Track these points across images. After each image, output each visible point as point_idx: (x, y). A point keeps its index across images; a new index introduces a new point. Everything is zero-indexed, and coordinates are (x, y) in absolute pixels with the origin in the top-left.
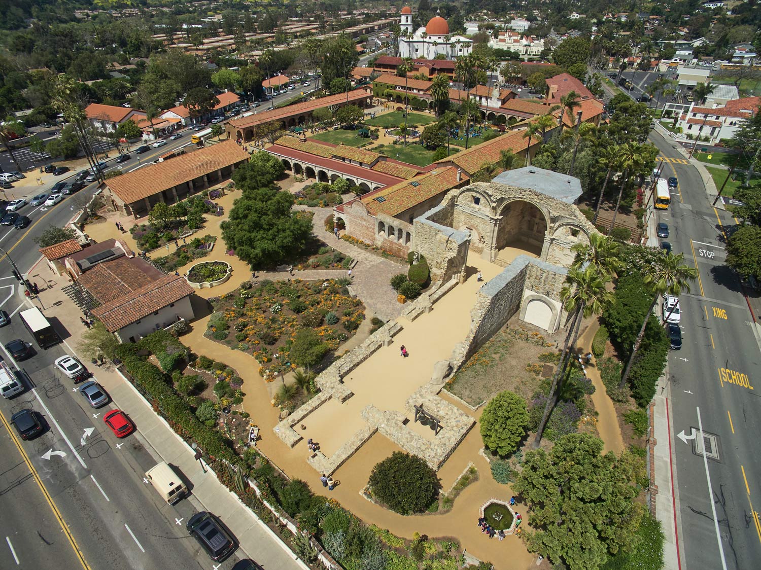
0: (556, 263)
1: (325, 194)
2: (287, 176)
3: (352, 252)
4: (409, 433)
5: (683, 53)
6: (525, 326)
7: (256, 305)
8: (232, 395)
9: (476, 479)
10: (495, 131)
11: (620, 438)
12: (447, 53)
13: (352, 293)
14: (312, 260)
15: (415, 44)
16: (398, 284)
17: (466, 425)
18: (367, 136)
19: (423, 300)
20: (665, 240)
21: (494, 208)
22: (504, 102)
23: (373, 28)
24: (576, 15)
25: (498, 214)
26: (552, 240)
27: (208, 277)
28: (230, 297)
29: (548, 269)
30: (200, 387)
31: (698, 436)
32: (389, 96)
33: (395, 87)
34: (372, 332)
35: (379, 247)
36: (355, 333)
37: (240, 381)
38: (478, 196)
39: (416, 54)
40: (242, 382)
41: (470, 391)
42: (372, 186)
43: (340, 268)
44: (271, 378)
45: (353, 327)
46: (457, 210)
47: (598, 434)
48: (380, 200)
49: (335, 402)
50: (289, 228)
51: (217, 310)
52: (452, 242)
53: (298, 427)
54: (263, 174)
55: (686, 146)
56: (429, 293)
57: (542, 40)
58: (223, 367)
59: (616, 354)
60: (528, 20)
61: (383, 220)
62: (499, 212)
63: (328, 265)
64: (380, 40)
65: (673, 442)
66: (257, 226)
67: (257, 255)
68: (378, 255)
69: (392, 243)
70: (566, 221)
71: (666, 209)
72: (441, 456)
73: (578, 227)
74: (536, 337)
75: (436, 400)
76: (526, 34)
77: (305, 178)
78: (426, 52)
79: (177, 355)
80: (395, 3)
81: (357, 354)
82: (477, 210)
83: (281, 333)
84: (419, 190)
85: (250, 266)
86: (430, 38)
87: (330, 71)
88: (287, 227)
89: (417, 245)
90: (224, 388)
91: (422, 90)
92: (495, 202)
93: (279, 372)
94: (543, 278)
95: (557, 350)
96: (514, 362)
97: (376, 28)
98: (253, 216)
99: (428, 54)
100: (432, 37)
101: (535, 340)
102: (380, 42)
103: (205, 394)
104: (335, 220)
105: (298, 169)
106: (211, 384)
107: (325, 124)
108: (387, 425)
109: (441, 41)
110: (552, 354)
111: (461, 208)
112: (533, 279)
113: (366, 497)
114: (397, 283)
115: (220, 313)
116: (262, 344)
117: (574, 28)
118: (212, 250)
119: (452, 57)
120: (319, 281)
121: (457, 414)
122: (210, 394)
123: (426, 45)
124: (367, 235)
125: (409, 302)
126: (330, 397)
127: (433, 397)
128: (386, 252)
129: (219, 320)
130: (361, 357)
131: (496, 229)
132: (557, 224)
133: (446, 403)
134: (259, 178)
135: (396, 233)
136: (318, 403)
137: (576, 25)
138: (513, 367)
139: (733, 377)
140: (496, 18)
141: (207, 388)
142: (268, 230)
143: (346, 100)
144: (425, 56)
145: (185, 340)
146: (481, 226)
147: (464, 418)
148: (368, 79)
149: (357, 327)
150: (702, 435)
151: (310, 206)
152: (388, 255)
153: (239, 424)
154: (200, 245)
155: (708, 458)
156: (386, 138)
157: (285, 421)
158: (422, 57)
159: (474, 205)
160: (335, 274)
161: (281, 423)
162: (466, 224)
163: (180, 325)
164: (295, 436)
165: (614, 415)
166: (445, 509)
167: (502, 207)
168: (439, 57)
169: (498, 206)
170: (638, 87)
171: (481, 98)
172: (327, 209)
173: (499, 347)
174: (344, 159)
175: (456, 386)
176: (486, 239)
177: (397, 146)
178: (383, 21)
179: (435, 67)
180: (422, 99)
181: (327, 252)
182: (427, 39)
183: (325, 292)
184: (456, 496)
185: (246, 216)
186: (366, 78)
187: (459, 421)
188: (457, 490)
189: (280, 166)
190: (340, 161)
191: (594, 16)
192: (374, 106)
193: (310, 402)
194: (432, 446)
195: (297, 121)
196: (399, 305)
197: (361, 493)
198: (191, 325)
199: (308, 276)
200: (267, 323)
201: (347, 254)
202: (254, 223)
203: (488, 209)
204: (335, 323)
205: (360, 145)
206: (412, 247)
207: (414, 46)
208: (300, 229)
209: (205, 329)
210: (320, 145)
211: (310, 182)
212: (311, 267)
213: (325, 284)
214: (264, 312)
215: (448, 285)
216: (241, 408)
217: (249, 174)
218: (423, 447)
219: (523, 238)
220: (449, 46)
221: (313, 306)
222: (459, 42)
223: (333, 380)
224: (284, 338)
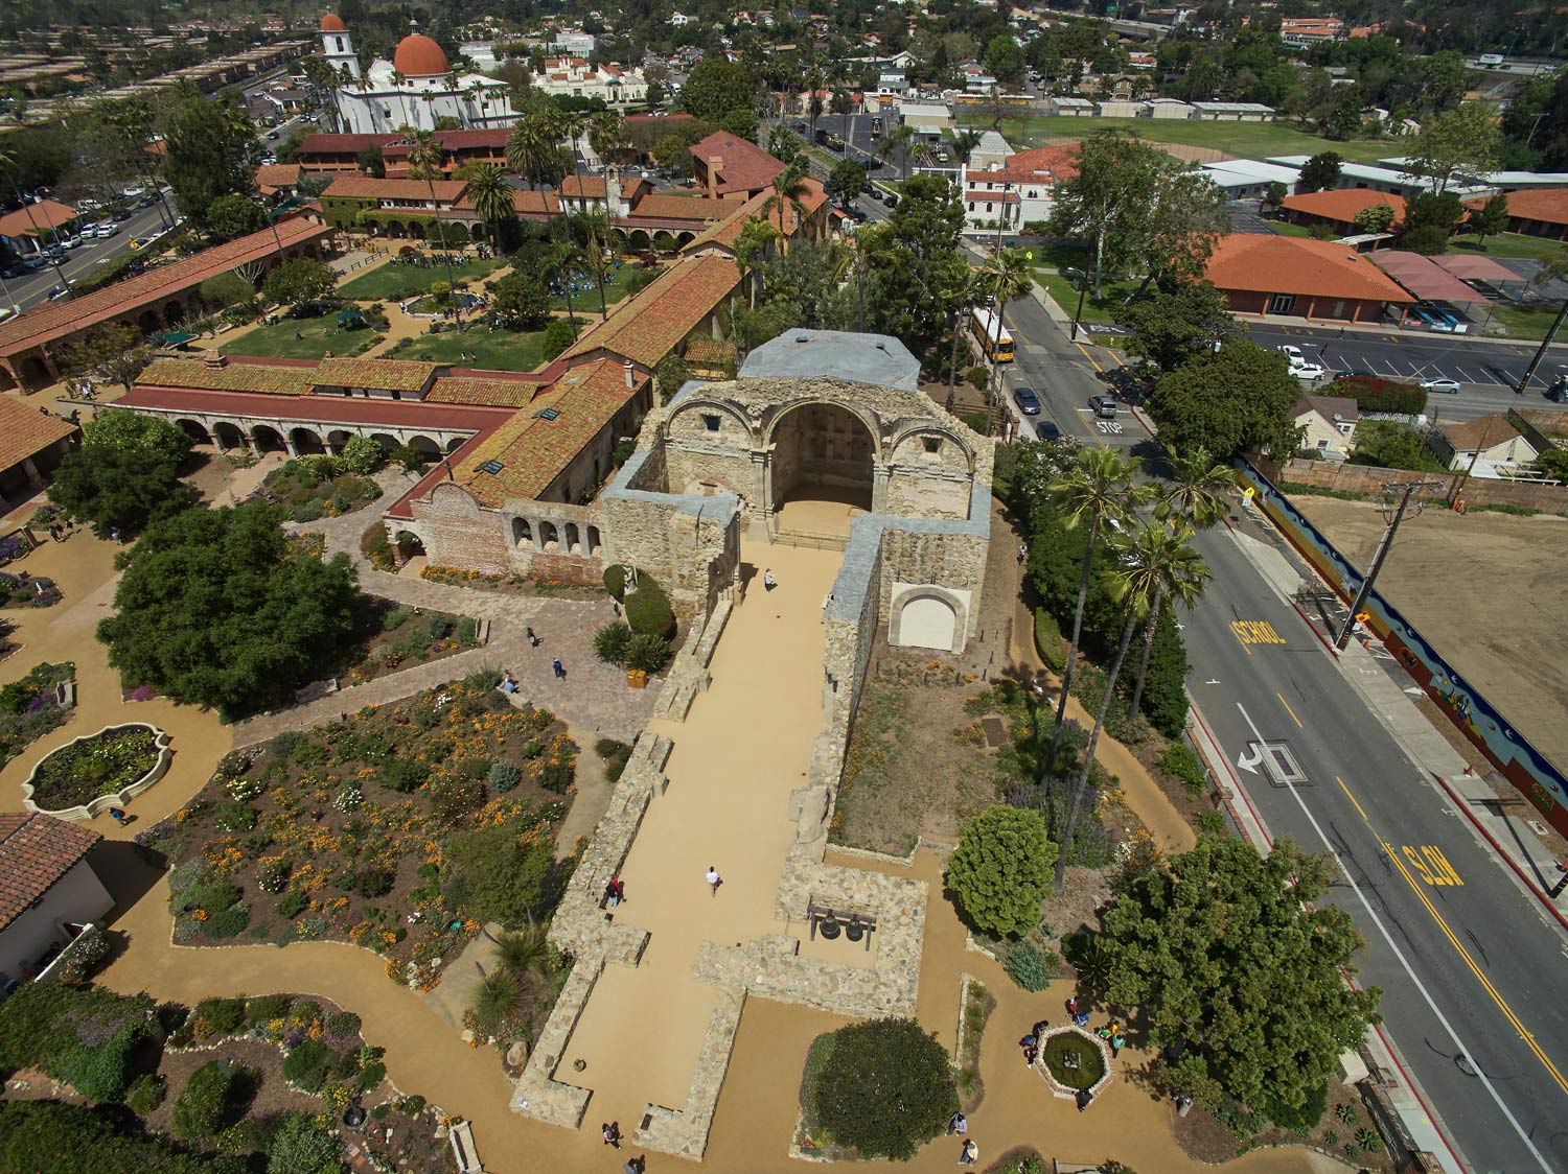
0: (906, 512)
1: (328, 483)
2: (204, 460)
3: (466, 603)
4: (821, 970)
5: (891, 78)
6: (905, 654)
7: (288, 807)
8: (349, 1067)
9: (992, 1004)
10: (635, 266)
11: (1172, 809)
12: (460, 113)
13: (518, 701)
14: (377, 650)
15: (380, 100)
16: (616, 647)
17: (918, 903)
18: (358, 326)
19: (684, 665)
20: (1041, 418)
21: (757, 431)
22: (634, 204)
23: (243, 68)
24: (681, 17)
25: (767, 440)
26: (891, 469)
27: (106, 777)
28: (201, 809)
29: (925, 531)
30: (243, 1087)
31: (1264, 753)
32: (369, 225)
33: (380, 204)
34: (614, 775)
35: (524, 574)
36: (575, 792)
37: (351, 1023)
38: (715, 412)
39: (390, 123)
40: (359, 1021)
41: (882, 827)
42: (442, 439)
43: (458, 651)
44: (429, 980)
45: (561, 779)
46: (672, 451)
47: (1137, 817)
48: (489, 468)
49: (620, 973)
50: (304, 591)
51: (180, 861)
52: (707, 526)
53: (566, 1071)
54: (147, 469)
55: (982, 241)
56: (688, 648)
57: (639, 72)
58: (281, 1005)
59: (1082, 654)
60: (587, 30)
61: (520, 513)
62: (767, 435)
63: (422, 652)
64: (277, 94)
65: (1237, 778)
66: (218, 608)
67: (241, 682)
68: (527, 593)
69: (555, 559)
70: (912, 426)
71: (1011, 361)
72: (911, 991)
73: (937, 432)
74: (938, 671)
75: (834, 876)
76: (599, 59)
77: (256, 455)
78: (410, 117)
79: (124, 1035)
80: (273, 6)
81: (610, 839)
82: (717, 442)
83: (394, 855)
84: (562, 426)
85: (215, 713)
86: (411, 84)
87: (195, 182)
88: (297, 588)
89: (619, 551)
90: (316, 1059)
91: (446, 202)
92: (756, 418)
93: (442, 955)
94: (918, 550)
95: (987, 683)
96: (927, 736)
97: (252, 67)
98: (198, 587)
99: (417, 119)
100: (415, 82)
101: (940, 676)
102: (278, 103)
103: (263, 1103)
104: (392, 539)
105: (229, 436)
106: (267, 1067)
107: (238, 312)
108: (769, 975)
109: (438, 87)
110: (984, 696)
111: (680, 447)
112: (896, 559)
113: (810, 1159)
114: (612, 647)
115: (194, 864)
116: (359, 903)
117: (688, 42)
118: (75, 703)
119: (472, 121)
120: (422, 696)
121: (891, 888)
122: (280, 1092)
123: (406, 99)
124: (487, 555)
125: (654, 679)
126: (603, 964)
127: (820, 873)
128: (543, 583)
129: (201, 882)
130: (622, 843)
131: (769, 472)
132: (896, 435)
133: (856, 872)
134: (138, 481)
135: (562, 535)
136: (583, 992)
137: (688, 37)
138: (931, 747)
139: (1255, 632)
140: (520, 31)
141: (261, 1082)
142: (252, 609)
143: (275, 248)
144: (412, 124)
145: (119, 979)
146: (733, 476)
147: (907, 890)
148: (294, 193)
149: (571, 776)
150: (1267, 749)
151: (302, 521)
152: (551, 588)
153: (411, 1136)
154: (29, 700)
155: (1294, 785)
156: (407, 322)
157: (529, 1073)
158: (405, 128)
159: (707, 433)
160: (455, 666)
161: (524, 1080)
162: (698, 476)
163: (87, 947)
164: (574, 1096)
165: (1141, 770)
166: (973, 1097)
167: (772, 426)
168: (443, 124)
169: (765, 425)
170: (850, 144)
171: (583, 203)
172: (350, 517)
173: (884, 715)
174: (348, 391)
175: (849, 830)
176: (750, 498)
177: (444, 337)
178: (262, 52)
179: (446, 146)
180: (452, 222)
181: (404, 620)
182: (405, 88)
183: (452, 718)
184: (976, 1061)
185: (174, 593)
186: (287, 190)
187: (901, 901)
188: (973, 1045)
189: (180, 439)
190: (340, 397)
191: (714, 18)
192: (343, 254)
193: (563, 996)
194: (883, 978)
195: (161, 316)
196: (637, 695)
197: (795, 1153)
198: (116, 927)
199: (386, 692)
200: (344, 843)
201: (458, 612)
202: (207, 602)
203: (743, 435)
204: (517, 784)
205: (354, 350)
206: (606, 557)
207: (379, 106)
208: (332, 586)
209: (168, 923)
210: (269, 368)
211: (273, 462)
212: (383, 668)
213: (443, 698)
214: (320, 816)
215: (718, 616)
216: (393, 1091)
217: (100, 475)
218: (868, 989)
219: (809, 477)
220: (459, 98)
221: (439, 761)
222: (480, 87)
223: (591, 921)
224: (408, 864)
